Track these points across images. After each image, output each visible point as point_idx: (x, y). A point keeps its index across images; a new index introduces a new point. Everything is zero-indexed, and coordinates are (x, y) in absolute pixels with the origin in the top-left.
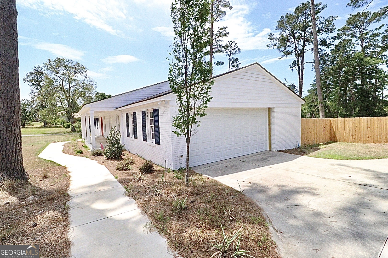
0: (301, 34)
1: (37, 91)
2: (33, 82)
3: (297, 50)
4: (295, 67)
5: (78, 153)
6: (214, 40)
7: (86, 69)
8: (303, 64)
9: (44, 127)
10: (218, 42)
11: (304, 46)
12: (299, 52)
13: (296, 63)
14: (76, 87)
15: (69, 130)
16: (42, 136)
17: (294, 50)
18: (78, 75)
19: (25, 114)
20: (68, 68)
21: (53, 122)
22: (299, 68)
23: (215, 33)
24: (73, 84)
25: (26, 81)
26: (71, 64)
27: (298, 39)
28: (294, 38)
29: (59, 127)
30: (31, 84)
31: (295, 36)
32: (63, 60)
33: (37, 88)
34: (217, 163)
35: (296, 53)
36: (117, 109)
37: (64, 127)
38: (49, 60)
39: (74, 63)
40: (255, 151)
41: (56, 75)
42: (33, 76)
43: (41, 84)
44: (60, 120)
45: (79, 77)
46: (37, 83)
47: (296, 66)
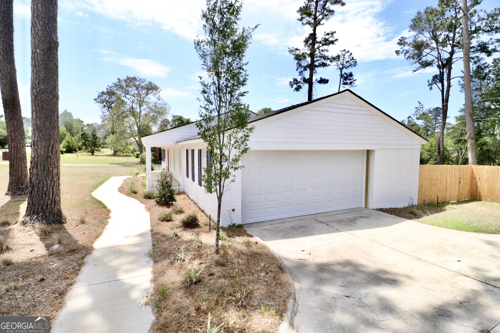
0: (448, 36)
1: (108, 113)
2: (105, 104)
3: (441, 60)
4: (436, 84)
5: (132, 193)
6: (317, 50)
7: (160, 90)
8: (450, 80)
9: (115, 154)
10: (322, 52)
11: (452, 53)
12: (445, 62)
13: (438, 78)
14: (148, 110)
15: (139, 160)
16: (107, 167)
17: (436, 60)
18: (150, 96)
19: (95, 139)
20: (139, 88)
21: (123, 150)
22: (443, 86)
23: (318, 40)
24: (144, 107)
25: (97, 102)
26: (142, 83)
27: (444, 44)
28: (437, 41)
29: (130, 156)
30: (103, 105)
31: (439, 39)
32: (134, 79)
33: (109, 110)
34: (283, 221)
35: (439, 63)
36: (177, 142)
37: (134, 156)
38: (119, 79)
39: (147, 83)
40: (341, 208)
41: (126, 97)
42: (104, 96)
43: (113, 105)
44: (131, 148)
45: (152, 98)
46: (109, 104)
47: (437, 82)
